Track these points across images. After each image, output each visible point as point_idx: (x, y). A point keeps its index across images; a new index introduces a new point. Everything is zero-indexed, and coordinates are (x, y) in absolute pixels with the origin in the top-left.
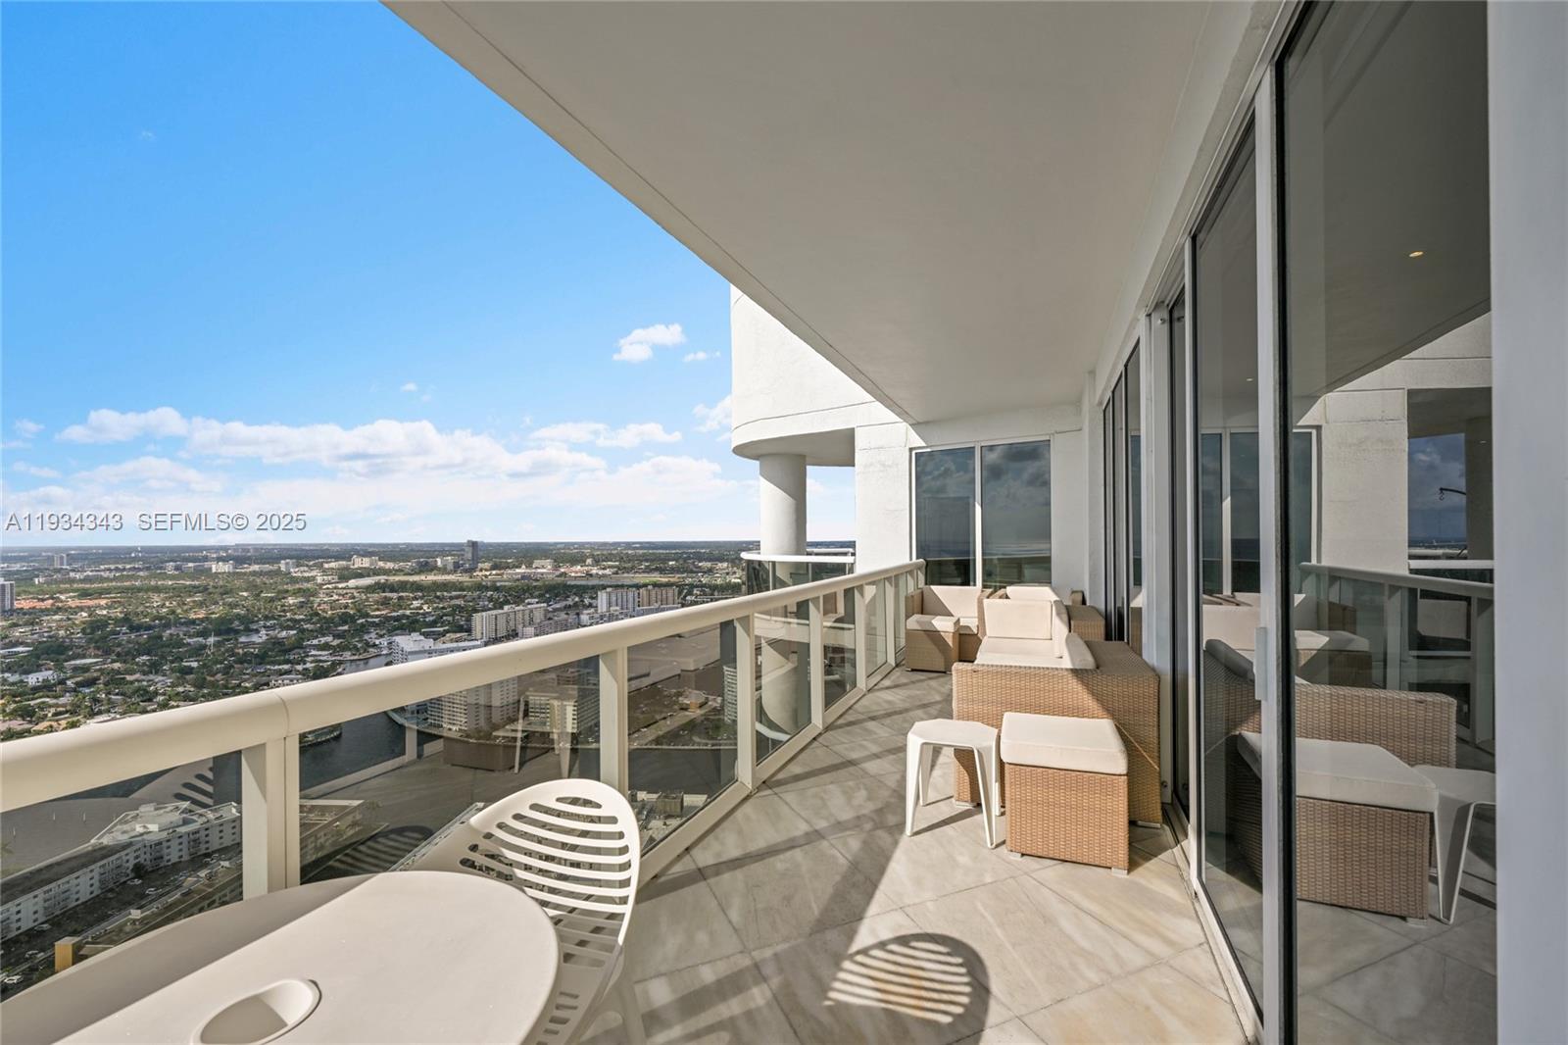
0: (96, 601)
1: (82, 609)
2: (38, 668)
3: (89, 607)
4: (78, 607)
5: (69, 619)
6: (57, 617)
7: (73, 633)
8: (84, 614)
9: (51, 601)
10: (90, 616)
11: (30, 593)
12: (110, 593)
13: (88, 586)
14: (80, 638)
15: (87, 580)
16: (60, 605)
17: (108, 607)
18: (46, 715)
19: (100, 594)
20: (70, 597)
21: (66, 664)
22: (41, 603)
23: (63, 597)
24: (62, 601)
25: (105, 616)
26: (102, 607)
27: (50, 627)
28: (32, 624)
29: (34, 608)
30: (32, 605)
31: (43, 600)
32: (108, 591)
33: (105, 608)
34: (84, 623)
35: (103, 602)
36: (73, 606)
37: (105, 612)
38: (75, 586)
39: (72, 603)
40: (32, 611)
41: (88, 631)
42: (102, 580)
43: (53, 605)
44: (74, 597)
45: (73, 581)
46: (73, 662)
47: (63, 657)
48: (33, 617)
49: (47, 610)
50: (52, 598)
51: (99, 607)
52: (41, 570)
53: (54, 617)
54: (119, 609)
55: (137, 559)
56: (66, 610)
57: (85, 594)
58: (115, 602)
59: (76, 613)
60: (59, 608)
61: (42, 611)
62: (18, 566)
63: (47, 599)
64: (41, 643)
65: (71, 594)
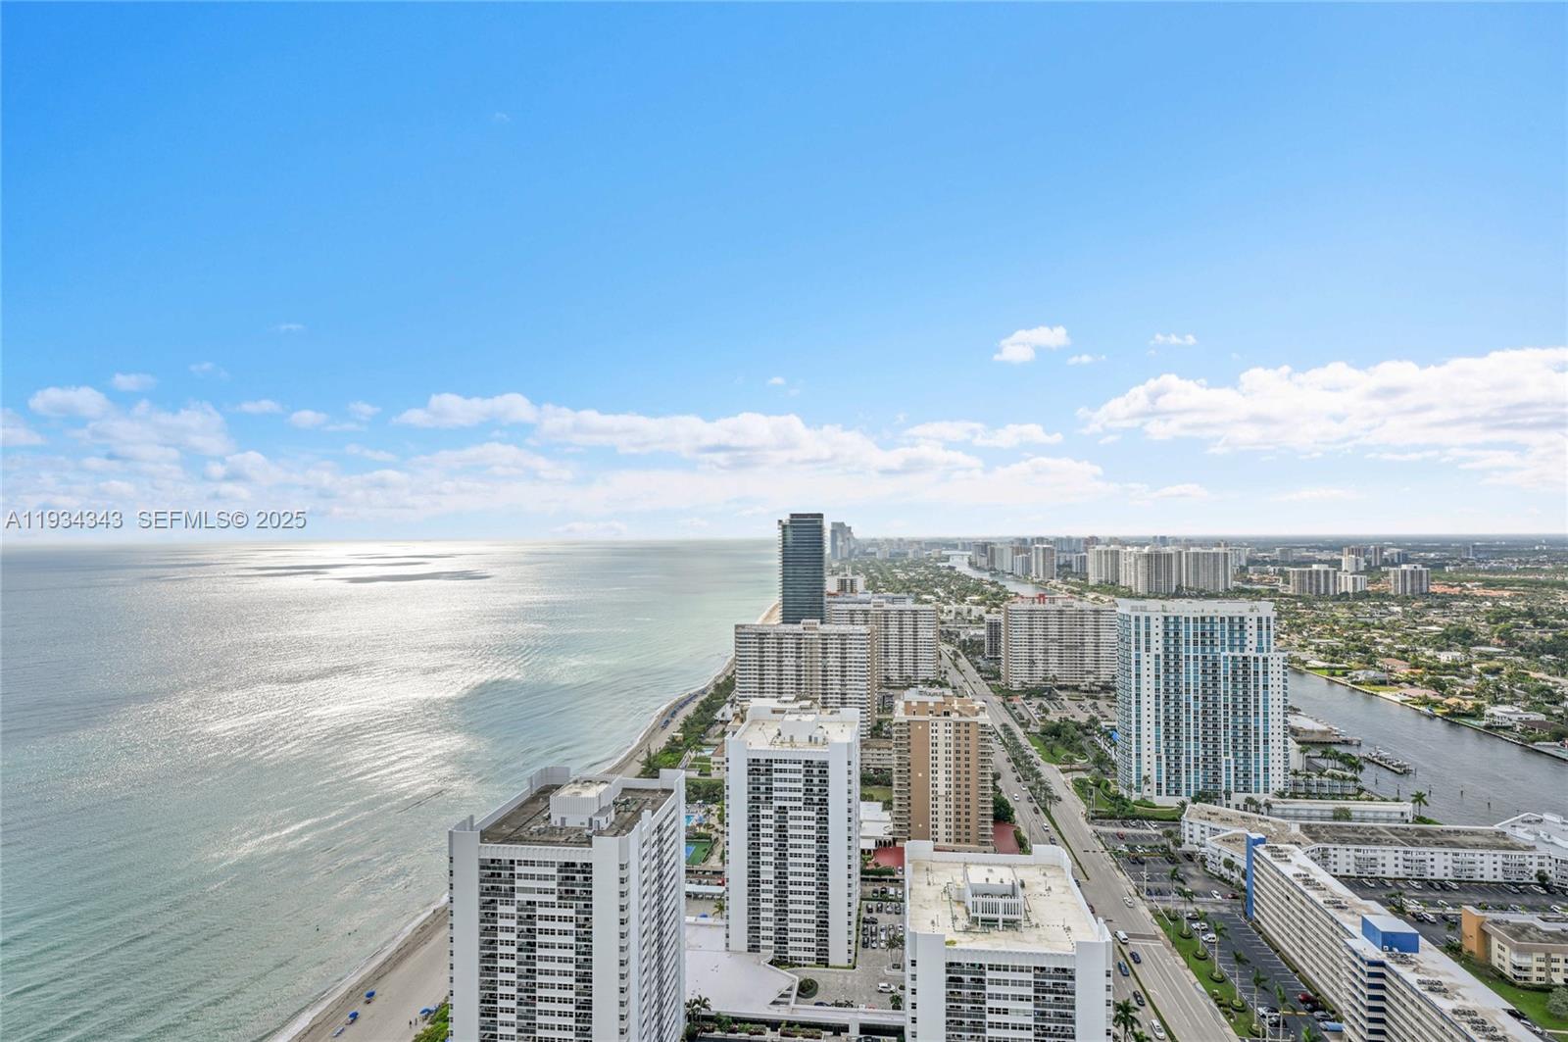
0: (1500, 593)
1: (1486, 598)
2: (1449, 648)
3: (1493, 598)
4: (1482, 596)
5: (1475, 607)
6: (1464, 604)
7: (1478, 621)
8: (1489, 604)
9: (1459, 589)
10: (1493, 606)
11: (1443, 580)
12: (1513, 585)
13: (1492, 577)
14: (1483, 626)
15: (1492, 571)
16: (1467, 592)
17: (1511, 599)
18: (1455, 692)
19: (1503, 585)
20: (1476, 586)
21: (1472, 648)
22: (1451, 590)
23: (1469, 585)
24: (1468, 590)
25: (1508, 608)
26: (1505, 598)
27: (1458, 612)
28: (1443, 607)
29: (1445, 593)
30: (1443, 590)
31: (1452, 587)
32: (1511, 583)
33: (1508, 600)
34: (1487, 612)
35: (1506, 594)
36: (1479, 595)
37: (1508, 604)
38: (1480, 576)
39: (1479, 592)
40: (1444, 596)
41: (1492, 620)
42: (1506, 571)
43: (1460, 592)
44: (1479, 586)
45: (1478, 571)
46: (1478, 648)
47: (1470, 641)
48: (1444, 603)
49: (1455, 596)
50: (1461, 586)
51: (1502, 597)
52: (1450, 559)
53: (1462, 604)
54: (1523, 603)
55: (1541, 552)
56: (1472, 598)
57: (1488, 584)
58: (1518, 595)
59: (1481, 602)
60: (1465, 595)
61: (1452, 596)
62: (1432, 555)
63: (1456, 586)
64: (1450, 625)
65: (1477, 583)
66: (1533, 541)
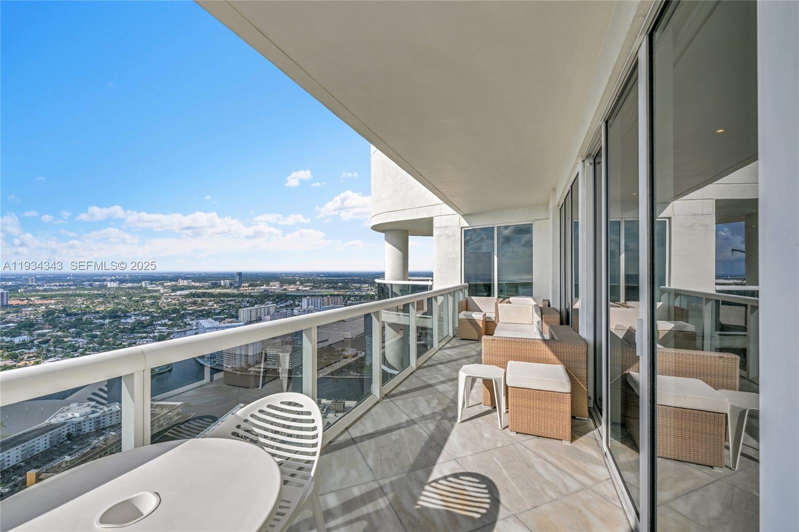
0: (49, 301)
1: (42, 305)
2: (20, 335)
3: (46, 304)
4: (40, 304)
5: (36, 310)
6: (30, 309)
7: (37, 317)
8: (43, 308)
9: (27, 301)
10: (46, 308)
11: (16, 297)
13: (45, 293)
14: (41, 319)
15: (45, 290)
17: (55, 304)
18: (24, 358)
19: (51, 297)
20: (36, 299)
21: (34, 332)
22: (22, 302)
23: (32, 299)
24: (32, 301)
25: (53, 308)
26: (52, 304)
27: (26, 314)
28: (17, 312)
30: (17, 303)
31: (23, 300)
32: (55, 296)
34: (43, 312)
35: (53, 302)
38: (39, 293)
39: (37, 302)
40: (17, 306)
41: (45, 316)
42: (52, 290)
43: (27, 303)
44: (38, 299)
45: (38, 291)
46: (37, 332)
47: (32, 329)
48: (18, 309)
49: (25, 305)
50: (28, 299)
51: (51, 304)
52: (22, 285)
53: (28, 309)
54: (61, 305)
55: (71, 280)
56: (34, 306)
57: (44, 297)
58: (59, 302)
59: (39, 307)
60: (30, 304)
61: (22, 306)
62: (10, 283)
63: (25, 300)
64: (21, 322)
65: (37, 297)
66: (66, 275)
